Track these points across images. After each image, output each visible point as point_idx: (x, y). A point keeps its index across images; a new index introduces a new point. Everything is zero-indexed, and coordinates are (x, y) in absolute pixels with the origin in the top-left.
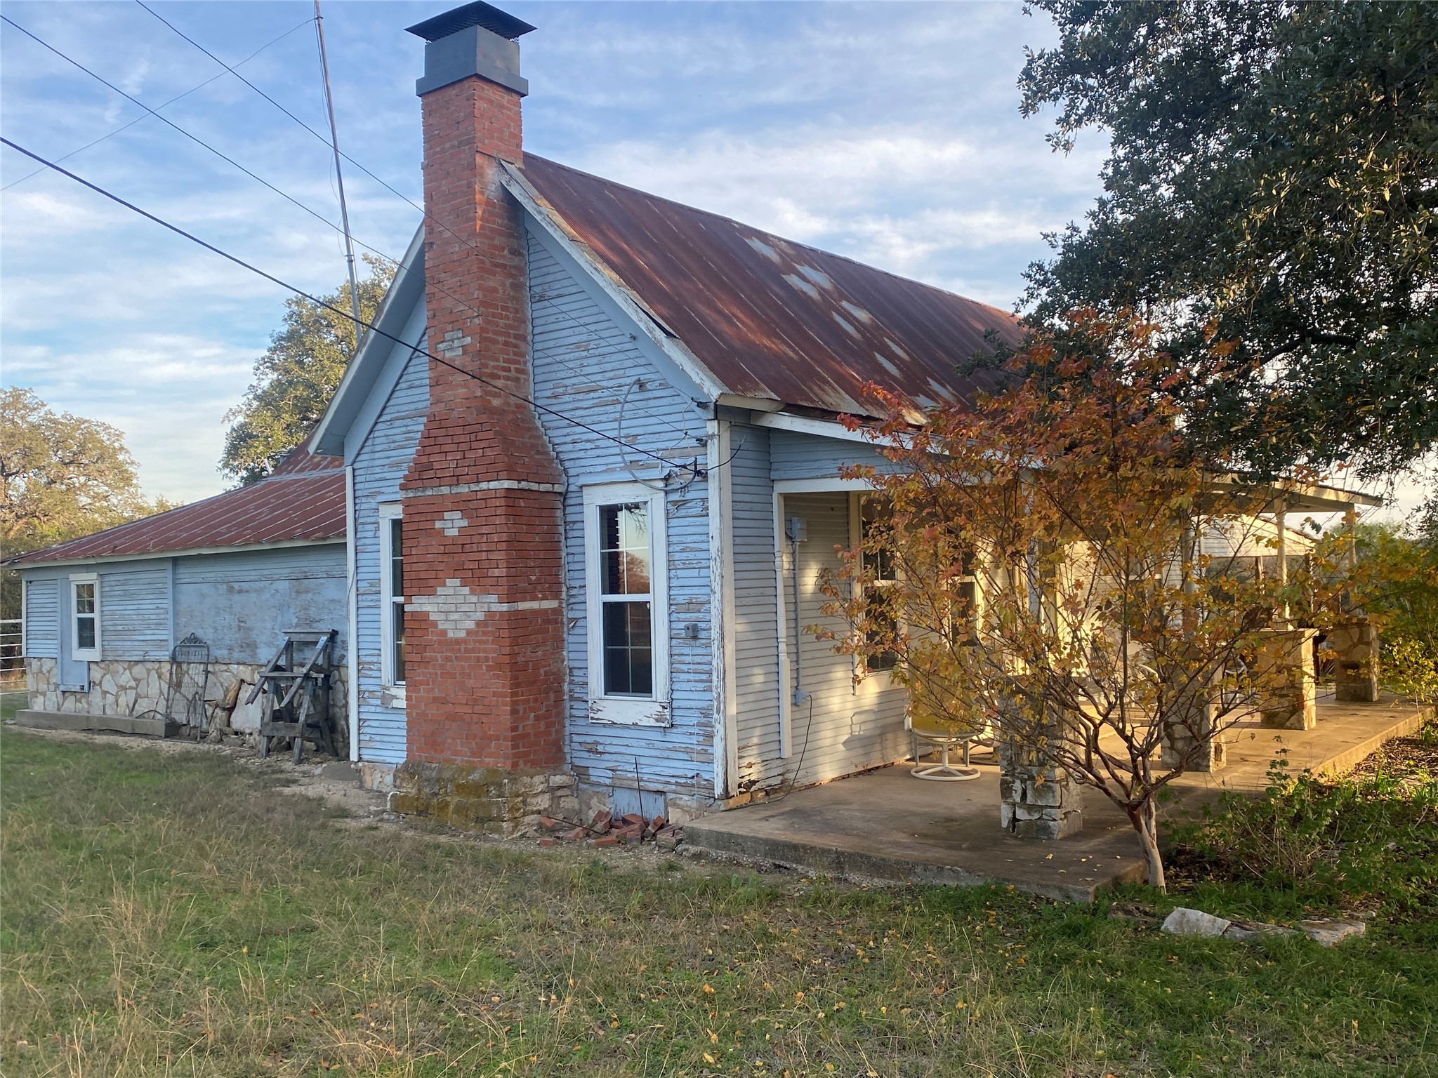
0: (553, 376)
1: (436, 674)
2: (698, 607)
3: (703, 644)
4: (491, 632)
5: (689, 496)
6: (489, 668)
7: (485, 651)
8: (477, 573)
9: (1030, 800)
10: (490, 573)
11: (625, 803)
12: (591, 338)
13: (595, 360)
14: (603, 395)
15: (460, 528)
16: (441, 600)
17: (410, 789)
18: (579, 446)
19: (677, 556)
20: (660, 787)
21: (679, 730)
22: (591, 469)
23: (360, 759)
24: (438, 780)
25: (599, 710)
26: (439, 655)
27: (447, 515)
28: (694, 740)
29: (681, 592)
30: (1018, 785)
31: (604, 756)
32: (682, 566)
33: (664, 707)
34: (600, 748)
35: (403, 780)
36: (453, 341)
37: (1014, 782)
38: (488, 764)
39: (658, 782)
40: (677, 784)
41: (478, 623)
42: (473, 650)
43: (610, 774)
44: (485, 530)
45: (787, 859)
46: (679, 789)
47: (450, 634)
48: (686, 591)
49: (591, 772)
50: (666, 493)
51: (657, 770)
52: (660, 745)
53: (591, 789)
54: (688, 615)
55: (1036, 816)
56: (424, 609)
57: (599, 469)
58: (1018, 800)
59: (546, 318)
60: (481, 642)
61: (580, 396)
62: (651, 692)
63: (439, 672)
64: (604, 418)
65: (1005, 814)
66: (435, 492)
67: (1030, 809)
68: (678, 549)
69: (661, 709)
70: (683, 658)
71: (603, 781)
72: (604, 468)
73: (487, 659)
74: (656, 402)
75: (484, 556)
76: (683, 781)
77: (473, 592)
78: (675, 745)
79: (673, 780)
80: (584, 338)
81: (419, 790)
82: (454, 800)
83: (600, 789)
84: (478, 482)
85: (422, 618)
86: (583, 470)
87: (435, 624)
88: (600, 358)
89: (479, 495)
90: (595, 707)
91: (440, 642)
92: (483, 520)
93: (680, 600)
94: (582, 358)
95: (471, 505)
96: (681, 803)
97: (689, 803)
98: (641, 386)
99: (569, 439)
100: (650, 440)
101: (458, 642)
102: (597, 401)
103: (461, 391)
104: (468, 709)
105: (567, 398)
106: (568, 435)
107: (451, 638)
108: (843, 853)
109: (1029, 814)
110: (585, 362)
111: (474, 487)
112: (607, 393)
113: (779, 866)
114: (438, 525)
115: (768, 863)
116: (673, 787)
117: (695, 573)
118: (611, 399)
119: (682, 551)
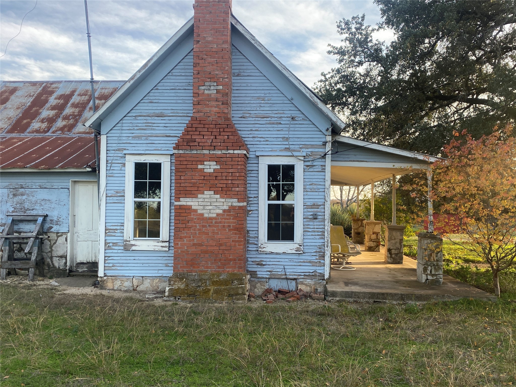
0: (243, 109)
1: (196, 233)
2: (317, 207)
3: (320, 221)
4: (232, 214)
5: (315, 164)
6: (230, 230)
7: (229, 223)
8: (225, 189)
9: (433, 273)
10: (233, 189)
11: (275, 285)
12: (266, 96)
13: (268, 105)
14: (271, 120)
15: (214, 169)
16: (200, 200)
17: (180, 285)
18: (256, 139)
19: (308, 187)
20: (296, 277)
21: (306, 254)
22: (263, 149)
23: (105, 276)
24: (200, 280)
25: (264, 248)
26: (198, 225)
27: (205, 163)
28: (314, 258)
29: (309, 201)
30: (429, 268)
31: (265, 266)
32: (310, 191)
33: (300, 246)
34: (264, 263)
35: (175, 281)
36: (210, 86)
37: (428, 267)
38: (228, 271)
39: (294, 275)
40: (304, 275)
41: (224, 211)
42: (220, 222)
43: (269, 273)
44: (231, 170)
45: (379, 299)
46: (305, 277)
47: (206, 215)
48: (311, 200)
49: (258, 273)
50: (304, 161)
51: (295, 270)
52: (297, 260)
53: (256, 280)
54: (312, 210)
55: (435, 278)
56: (190, 204)
57: (267, 149)
58: (429, 273)
59: (241, 84)
60: (225, 219)
61: (259, 119)
62: (293, 240)
63: (197, 232)
64: (271, 129)
65: (424, 277)
66: (199, 152)
67: (433, 275)
68: (308, 184)
69: (299, 246)
70: (309, 226)
71: (264, 276)
72: (271, 149)
73: (229, 226)
74: (300, 126)
75: (230, 182)
76: (307, 274)
77: (221, 197)
78: (304, 260)
79: (303, 274)
80: (263, 95)
81: (187, 286)
82: (212, 288)
83: (262, 280)
84: (228, 150)
85: (188, 209)
86: (259, 149)
87: (196, 211)
88: (271, 105)
89: (228, 156)
90: (262, 246)
91: (198, 219)
92: (230, 167)
93: (309, 204)
94: (261, 103)
95: (222, 159)
96: (306, 282)
97: (310, 282)
98: (293, 118)
99: (251, 136)
100: (296, 140)
101: (211, 219)
102: (268, 122)
103: (215, 109)
104: (216, 248)
105: (251, 119)
106: (250, 134)
107: (206, 217)
108: (404, 294)
109: (432, 277)
110: (262, 105)
111: (224, 152)
112: (273, 119)
113: (377, 302)
114: (200, 167)
115: (371, 301)
116: (303, 277)
117: (317, 193)
118: (275, 122)
119: (310, 185)
